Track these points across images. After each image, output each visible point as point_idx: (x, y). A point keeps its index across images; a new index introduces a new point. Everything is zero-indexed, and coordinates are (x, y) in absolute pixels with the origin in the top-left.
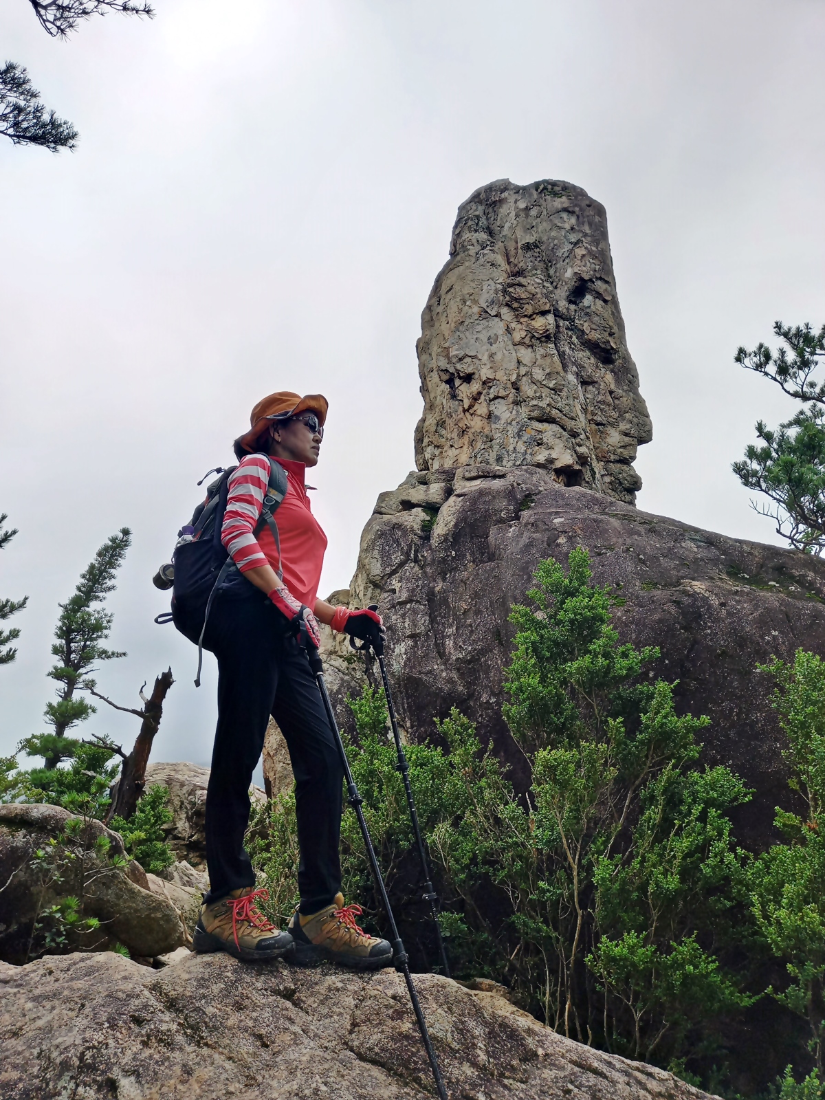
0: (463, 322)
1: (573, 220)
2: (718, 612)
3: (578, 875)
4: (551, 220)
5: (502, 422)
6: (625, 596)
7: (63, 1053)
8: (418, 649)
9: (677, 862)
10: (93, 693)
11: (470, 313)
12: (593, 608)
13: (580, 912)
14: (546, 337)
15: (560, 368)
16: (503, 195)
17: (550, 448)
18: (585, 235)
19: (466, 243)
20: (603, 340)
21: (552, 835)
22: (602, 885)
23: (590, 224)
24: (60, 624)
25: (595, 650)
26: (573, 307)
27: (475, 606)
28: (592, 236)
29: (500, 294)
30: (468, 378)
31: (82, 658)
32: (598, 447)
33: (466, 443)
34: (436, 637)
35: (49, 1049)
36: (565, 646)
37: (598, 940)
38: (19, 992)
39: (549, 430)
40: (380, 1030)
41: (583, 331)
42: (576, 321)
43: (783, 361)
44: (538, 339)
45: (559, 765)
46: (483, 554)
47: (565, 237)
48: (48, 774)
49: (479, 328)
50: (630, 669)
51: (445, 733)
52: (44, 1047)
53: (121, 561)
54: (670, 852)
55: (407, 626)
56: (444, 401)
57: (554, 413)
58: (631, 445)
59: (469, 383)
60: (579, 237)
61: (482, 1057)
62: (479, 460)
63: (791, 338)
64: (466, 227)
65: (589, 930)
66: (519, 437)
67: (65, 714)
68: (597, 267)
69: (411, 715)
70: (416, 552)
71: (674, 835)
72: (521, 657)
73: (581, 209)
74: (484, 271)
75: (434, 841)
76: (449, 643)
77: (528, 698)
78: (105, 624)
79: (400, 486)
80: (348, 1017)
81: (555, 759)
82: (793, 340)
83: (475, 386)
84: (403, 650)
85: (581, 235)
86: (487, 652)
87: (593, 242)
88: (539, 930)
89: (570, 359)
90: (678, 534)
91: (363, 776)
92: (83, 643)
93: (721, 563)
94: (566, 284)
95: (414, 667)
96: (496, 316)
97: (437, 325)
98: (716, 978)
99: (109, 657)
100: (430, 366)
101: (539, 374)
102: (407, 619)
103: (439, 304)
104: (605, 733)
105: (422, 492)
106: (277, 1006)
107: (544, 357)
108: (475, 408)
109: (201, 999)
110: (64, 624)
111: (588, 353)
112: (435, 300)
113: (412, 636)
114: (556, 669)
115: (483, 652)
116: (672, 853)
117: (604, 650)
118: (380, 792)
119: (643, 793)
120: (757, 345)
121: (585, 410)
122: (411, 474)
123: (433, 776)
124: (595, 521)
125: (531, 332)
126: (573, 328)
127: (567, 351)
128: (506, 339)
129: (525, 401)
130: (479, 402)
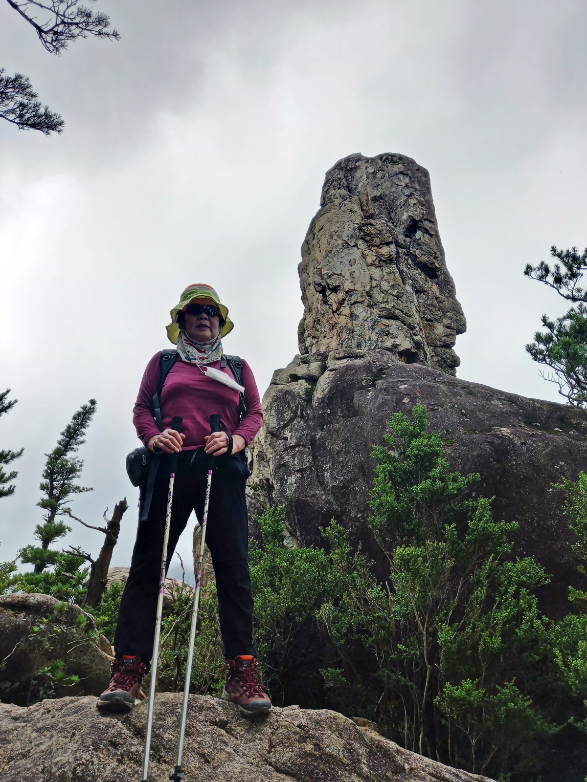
0: (331, 250)
1: (407, 180)
2: (520, 450)
3: (427, 639)
4: (391, 180)
5: (361, 319)
6: (453, 439)
7: (61, 768)
8: (305, 480)
9: (498, 628)
10: (71, 516)
11: (336, 244)
12: (431, 446)
13: (429, 666)
14: (390, 260)
15: (400, 282)
16: (357, 164)
17: (395, 337)
18: (416, 190)
19: (332, 197)
20: (430, 262)
21: (407, 610)
22: (445, 645)
23: (419, 183)
24: (46, 468)
25: (434, 475)
26: (408, 239)
27: (345, 448)
28: (420, 191)
29: (357, 232)
30: (335, 289)
31: (61, 492)
32: (429, 336)
33: (335, 334)
34: (317, 471)
35: (50, 766)
36: (411, 473)
37: (443, 686)
38: (26, 725)
39: (394, 324)
40: (290, 750)
41: (416, 256)
42: (411, 249)
43: (558, 274)
44: (384, 261)
45: (411, 558)
46: (350, 411)
47: (402, 191)
48: (37, 576)
49: (343, 254)
50: (459, 489)
51: (327, 538)
52: (46, 765)
53: (89, 423)
54: (493, 621)
55: (296, 463)
56: (319, 306)
57: (397, 312)
58: (451, 335)
59: (336, 292)
60: (412, 191)
61: (366, 769)
62: (344, 346)
63: (563, 258)
64: (332, 186)
65: (436, 679)
66: (373, 329)
67: (49, 533)
68: (425, 212)
69: (300, 527)
70: (302, 410)
71: (496, 608)
72: (380, 482)
73: (412, 172)
74: (345, 215)
75: (321, 616)
76: (327, 475)
77: (387, 511)
78: (78, 468)
79: (289, 365)
80: (267, 741)
81: (408, 554)
82: (565, 259)
83: (341, 295)
84: (294, 480)
85: (413, 190)
86: (354, 481)
87: (422, 194)
88: (398, 681)
89: (407, 275)
90: (489, 395)
91: (267, 571)
92: (62, 482)
93: (520, 415)
94: (403, 224)
95: (302, 492)
96: (354, 246)
97: (312, 253)
98: (531, 712)
99: (80, 491)
100: (308, 282)
101: (385, 286)
102: (296, 459)
103: (314, 239)
104: (443, 535)
105: (305, 368)
106: (215, 733)
107: (388, 274)
108: (341, 310)
109: (159, 728)
110: (49, 468)
111: (420, 271)
112: (311, 236)
113: (300, 471)
114: (406, 490)
115: (352, 481)
116: (495, 621)
117: (440, 476)
118: (280, 582)
119: (472, 579)
120: (540, 263)
121: (419, 311)
122: (297, 357)
123: (318, 569)
124: (429, 386)
125: (379, 256)
126: (409, 254)
127: (405, 269)
128: (361, 262)
129: (376, 305)
130: (344, 305)
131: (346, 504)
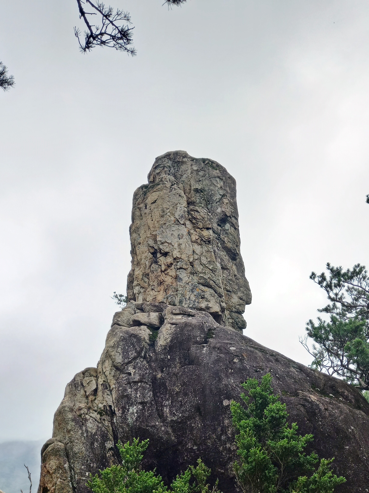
0: (165, 223)
1: (222, 183)
4: (211, 180)
5: (184, 282)
8: (145, 411)
11: (169, 219)
14: (208, 242)
15: (214, 259)
16: (184, 160)
17: (208, 301)
18: (227, 193)
19: (163, 180)
20: (233, 248)
23: (229, 188)
26: (219, 228)
28: (230, 194)
29: (186, 213)
30: (166, 254)
32: (227, 303)
33: (162, 289)
34: (157, 405)
39: (208, 291)
41: (224, 241)
42: (221, 236)
44: (204, 241)
46: (186, 360)
47: (218, 191)
49: (174, 229)
55: (138, 396)
57: (211, 282)
58: (243, 304)
59: (166, 257)
64: (163, 171)
66: (192, 292)
68: (233, 211)
70: (146, 353)
73: (225, 179)
74: (176, 198)
76: (166, 410)
83: (169, 260)
84: (135, 411)
85: (225, 192)
86: (191, 419)
87: (231, 197)
89: (217, 254)
90: (287, 363)
93: (308, 382)
95: (143, 422)
96: (183, 224)
101: (204, 260)
102: (139, 392)
105: (146, 316)
107: (208, 251)
108: (168, 271)
113: (141, 403)
115: (189, 418)
124: (251, 351)
125: (201, 237)
126: (219, 238)
127: (216, 250)
128: (187, 238)
129: (196, 273)
130: (171, 268)
131: (183, 437)
